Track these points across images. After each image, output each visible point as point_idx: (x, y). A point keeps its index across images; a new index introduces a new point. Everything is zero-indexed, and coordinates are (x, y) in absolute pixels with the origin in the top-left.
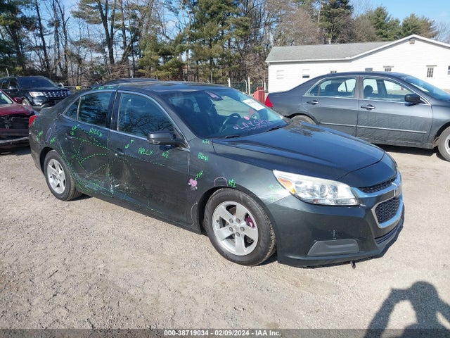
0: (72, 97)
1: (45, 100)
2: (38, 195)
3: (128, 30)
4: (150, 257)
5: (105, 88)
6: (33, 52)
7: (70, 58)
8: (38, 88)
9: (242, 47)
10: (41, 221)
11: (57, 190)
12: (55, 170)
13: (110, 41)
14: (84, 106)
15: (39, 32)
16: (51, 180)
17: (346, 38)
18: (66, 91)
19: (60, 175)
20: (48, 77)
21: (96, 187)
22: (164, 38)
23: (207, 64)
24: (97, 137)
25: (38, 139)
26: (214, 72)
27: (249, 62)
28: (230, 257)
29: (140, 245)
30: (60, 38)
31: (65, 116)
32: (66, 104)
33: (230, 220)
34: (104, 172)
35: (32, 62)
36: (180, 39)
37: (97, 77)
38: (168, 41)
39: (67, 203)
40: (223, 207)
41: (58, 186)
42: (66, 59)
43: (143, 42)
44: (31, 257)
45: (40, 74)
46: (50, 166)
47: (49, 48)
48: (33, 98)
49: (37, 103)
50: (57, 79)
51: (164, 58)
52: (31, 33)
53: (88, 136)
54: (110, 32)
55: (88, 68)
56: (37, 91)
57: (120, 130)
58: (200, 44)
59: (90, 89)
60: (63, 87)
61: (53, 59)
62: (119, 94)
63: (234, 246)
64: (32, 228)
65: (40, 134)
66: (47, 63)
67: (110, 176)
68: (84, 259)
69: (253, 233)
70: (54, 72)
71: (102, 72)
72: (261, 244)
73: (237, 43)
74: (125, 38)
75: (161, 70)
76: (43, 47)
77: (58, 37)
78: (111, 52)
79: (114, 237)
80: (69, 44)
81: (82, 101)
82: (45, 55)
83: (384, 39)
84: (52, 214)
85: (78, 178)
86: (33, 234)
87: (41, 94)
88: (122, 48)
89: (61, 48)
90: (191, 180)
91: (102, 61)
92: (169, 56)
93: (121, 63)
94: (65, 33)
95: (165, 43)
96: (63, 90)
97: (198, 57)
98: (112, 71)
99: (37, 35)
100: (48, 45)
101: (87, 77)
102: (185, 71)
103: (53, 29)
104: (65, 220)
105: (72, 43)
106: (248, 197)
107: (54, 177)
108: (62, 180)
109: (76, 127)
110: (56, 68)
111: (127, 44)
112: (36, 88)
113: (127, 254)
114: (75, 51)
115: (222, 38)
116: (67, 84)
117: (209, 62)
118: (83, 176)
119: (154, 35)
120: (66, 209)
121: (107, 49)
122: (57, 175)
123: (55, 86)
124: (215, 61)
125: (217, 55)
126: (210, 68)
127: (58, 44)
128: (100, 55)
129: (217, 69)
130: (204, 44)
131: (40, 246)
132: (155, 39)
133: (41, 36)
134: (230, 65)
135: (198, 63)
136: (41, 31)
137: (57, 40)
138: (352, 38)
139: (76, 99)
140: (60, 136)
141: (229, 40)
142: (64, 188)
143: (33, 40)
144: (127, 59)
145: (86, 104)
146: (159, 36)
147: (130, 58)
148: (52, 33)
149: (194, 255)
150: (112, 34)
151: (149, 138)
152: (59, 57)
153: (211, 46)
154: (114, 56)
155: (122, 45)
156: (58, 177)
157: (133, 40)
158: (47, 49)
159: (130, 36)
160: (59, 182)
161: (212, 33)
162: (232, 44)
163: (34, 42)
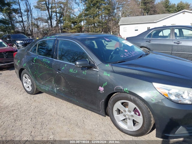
0: (34, 42)
1: (23, 44)
2: (19, 92)
3: (58, 13)
4: (78, 130)
5: (51, 37)
6: (18, 24)
7: (34, 26)
8: (20, 39)
9: (107, 18)
10: (19, 107)
11: (27, 89)
12: (27, 80)
13: (50, 18)
14: (40, 47)
15: (20, 15)
16: (25, 84)
17: (152, 13)
18: (32, 40)
19: (29, 82)
20: (24, 34)
21: (47, 88)
22: (73, 16)
23: (92, 26)
24: (47, 63)
25: (18, 64)
26: (95, 30)
27: (111, 24)
28: (124, 131)
29: (72, 122)
30: (29, 17)
31: (30, 52)
32: (32, 46)
33: (124, 110)
34: (51, 82)
35: (18, 28)
36: (80, 16)
37: (45, 33)
38: (75, 17)
39: (33, 96)
40: (120, 103)
41: (28, 87)
42: (32, 26)
43: (64, 18)
44: (14, 130)
45: (21, 33)
46: (24, 78)
47: (25, 21)
48: (18, 43)
49: (20, 45)
50: (28, 35)
51: (74, 24)
52: (17, 15)
53: (42, 62)
54: (50, 14)
55: (42, 30)
56: (19, 40)
57: (59, 60)
58: (89, 18)
59: (42, 38)
60: (31, 38)
61: (27, 26)
62: (58, 40)
63: (127, 125)
64: (15, 111)
65: (19, 61)
66: (24, 28)
67: (54, 84)
68: (42, 131)
69: (140, 119)
70: (27, 32)
71: (48, 31)
72: (145, 126)
73: (105, 17)
74: (57, 16)
75: (72, 29)
76: (22, 21)
77: (28, 17)
78: (51, 22)
79: (58, 117)
80: (33, 20)
81: (39, 44)
82: (23, 25)
83: (169, 12)
84: (25, 103)
85: (38, 84)
86: (15, 115)
87: (21, 42)
88: (56, 21)
89: (30, 21)
90: (100, 87)
91: (47, 26)
92: (76, 23)
93: (55, 27)
94: (31, 15)
95: (74, 18)
96: (31, 40)
97: (88, 23)
98: (52, 30)
99: (19, 16)
100: (24, 20)
101: (41, 33)
102: (83, 30)
103: (26, 13)
104: (32, 106)
105: (34, 19)
106: (136, 99)
107: (26, 83)
108: (30, 84)
109: (36, 58)
110: (28, 30)
111: (58, 19)
112: (19, 39)
113: (65, 128)
114: (36, 23)
115: (99, 15)
116: (33, 37)
117: (93, 25)
118: (40, 83)
119: (69, 14)
120: (32, 99)
121: (49, 21)
122: (28, 82)
123: (27, 38)
124: (96, 25)
125: (97, 22)
126: (94, 28)
127: (29, 20)
128: (46, 24)
129: (97, 28)
130: (91, 17)
131: (18, 123)
132: (70, 16)
133: (21, 16)
134: (102, 27)
135: (88, 26)
136: (21, 14)
137: (28, 18)
138: (155, 12)
139: (36, 43)
140: (28, 63)
141: (102, 15)
142: (31, 89)
143: (18, 18)
144: (58, 25)
145: (41, 46)
146: (71, 15)
147: (59, 25)
148: (26, 15)
149: (103, 129)
150: (52, 15)
151: (76, 64)
152: (29, 25)
153: (94, 18)
154: (53, 24)
155: (56, 19)
156: (28, 83)
157: (60, 17)
158: (24, 22)
159: (59, 15)
160: (28, 85)
161: (94, 13)
162: (103, 17)
163: (18, 19)
